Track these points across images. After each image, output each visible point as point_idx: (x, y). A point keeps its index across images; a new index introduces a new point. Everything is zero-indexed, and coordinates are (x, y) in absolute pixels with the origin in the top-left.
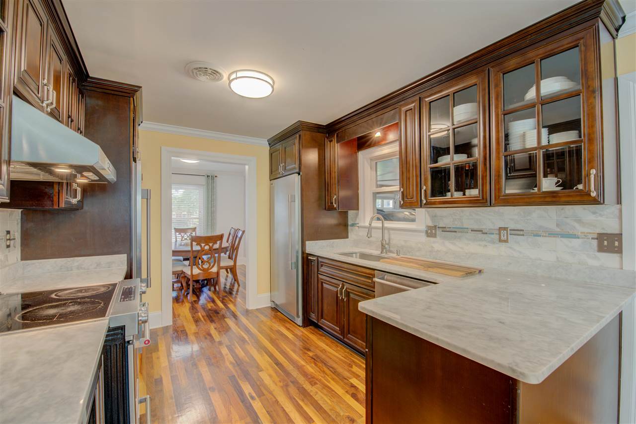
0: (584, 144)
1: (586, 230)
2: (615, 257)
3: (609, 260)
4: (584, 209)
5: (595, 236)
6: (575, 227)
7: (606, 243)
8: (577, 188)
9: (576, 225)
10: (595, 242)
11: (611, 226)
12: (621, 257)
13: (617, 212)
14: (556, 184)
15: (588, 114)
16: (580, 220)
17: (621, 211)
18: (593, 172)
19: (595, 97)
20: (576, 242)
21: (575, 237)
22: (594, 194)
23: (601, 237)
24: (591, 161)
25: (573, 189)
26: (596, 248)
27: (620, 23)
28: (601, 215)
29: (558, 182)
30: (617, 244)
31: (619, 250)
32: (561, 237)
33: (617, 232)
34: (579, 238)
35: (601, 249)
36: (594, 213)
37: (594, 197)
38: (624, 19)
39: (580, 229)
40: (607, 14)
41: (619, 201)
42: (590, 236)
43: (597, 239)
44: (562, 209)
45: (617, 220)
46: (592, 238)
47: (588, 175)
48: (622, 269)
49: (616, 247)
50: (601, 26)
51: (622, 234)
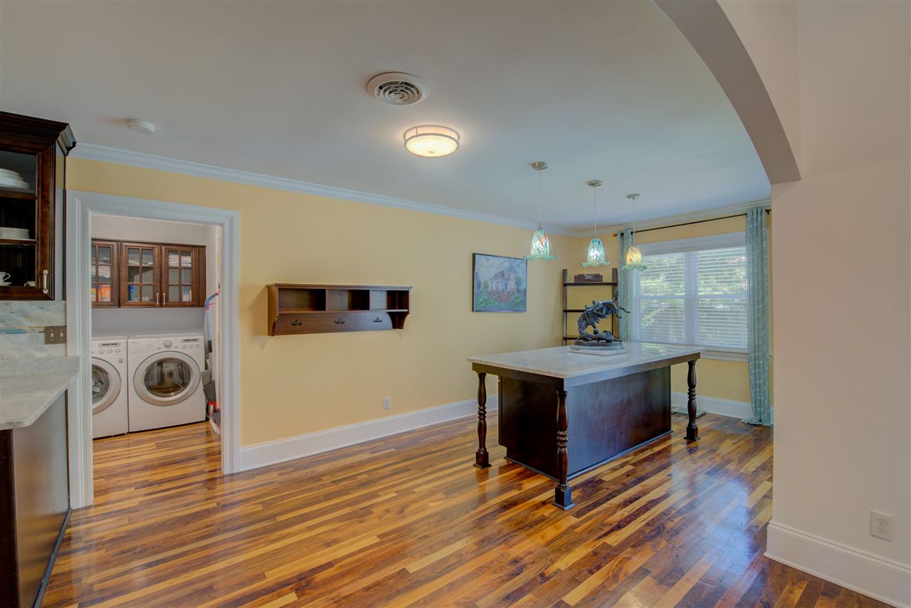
0: (38, 246)
1: (33, 325)
2: (61, 346)
3: (56, 350)
4: (32, 304)
5: (42, 330)
6: (21, 322)
7: (52, 335)
8: (28, 285)
9: (24, 321)
10: (42, 336)
11: (57, 321)
12: (66, 346)
13: (62, 307)
14: (4, 278)
15: (42, 220)
16: (27, 315)
17: (65, 306)
18: (46, 272)
19: (49, 208)
20: (23, 337)
21: (22, 332)
22: (46, 292)
23: (48, 330)
24: (43, 262)
25: (23, 285)
26: (43, 341)
27: (72, 146)
28: (48, 310)
29: (7, 276)
30: (62, 335)
31: (64, 340)
32: (6, 333)
33: (63, 324)
34: (25, 333)
35: (48, 341)
36: (41, 308)
37: (46, 295)
38: (74, 144)
39: (27, 324)
40: (63, 139)
41: (64, 298)
42: (37, 330)
43: (44, 332)
44: (7, 304)
45: (62, 315)
46: (40, 332)
47: (42, 275)
48: (66, 356)
49: (61, 338)
50: (58, 147)
51: (66, 326)
